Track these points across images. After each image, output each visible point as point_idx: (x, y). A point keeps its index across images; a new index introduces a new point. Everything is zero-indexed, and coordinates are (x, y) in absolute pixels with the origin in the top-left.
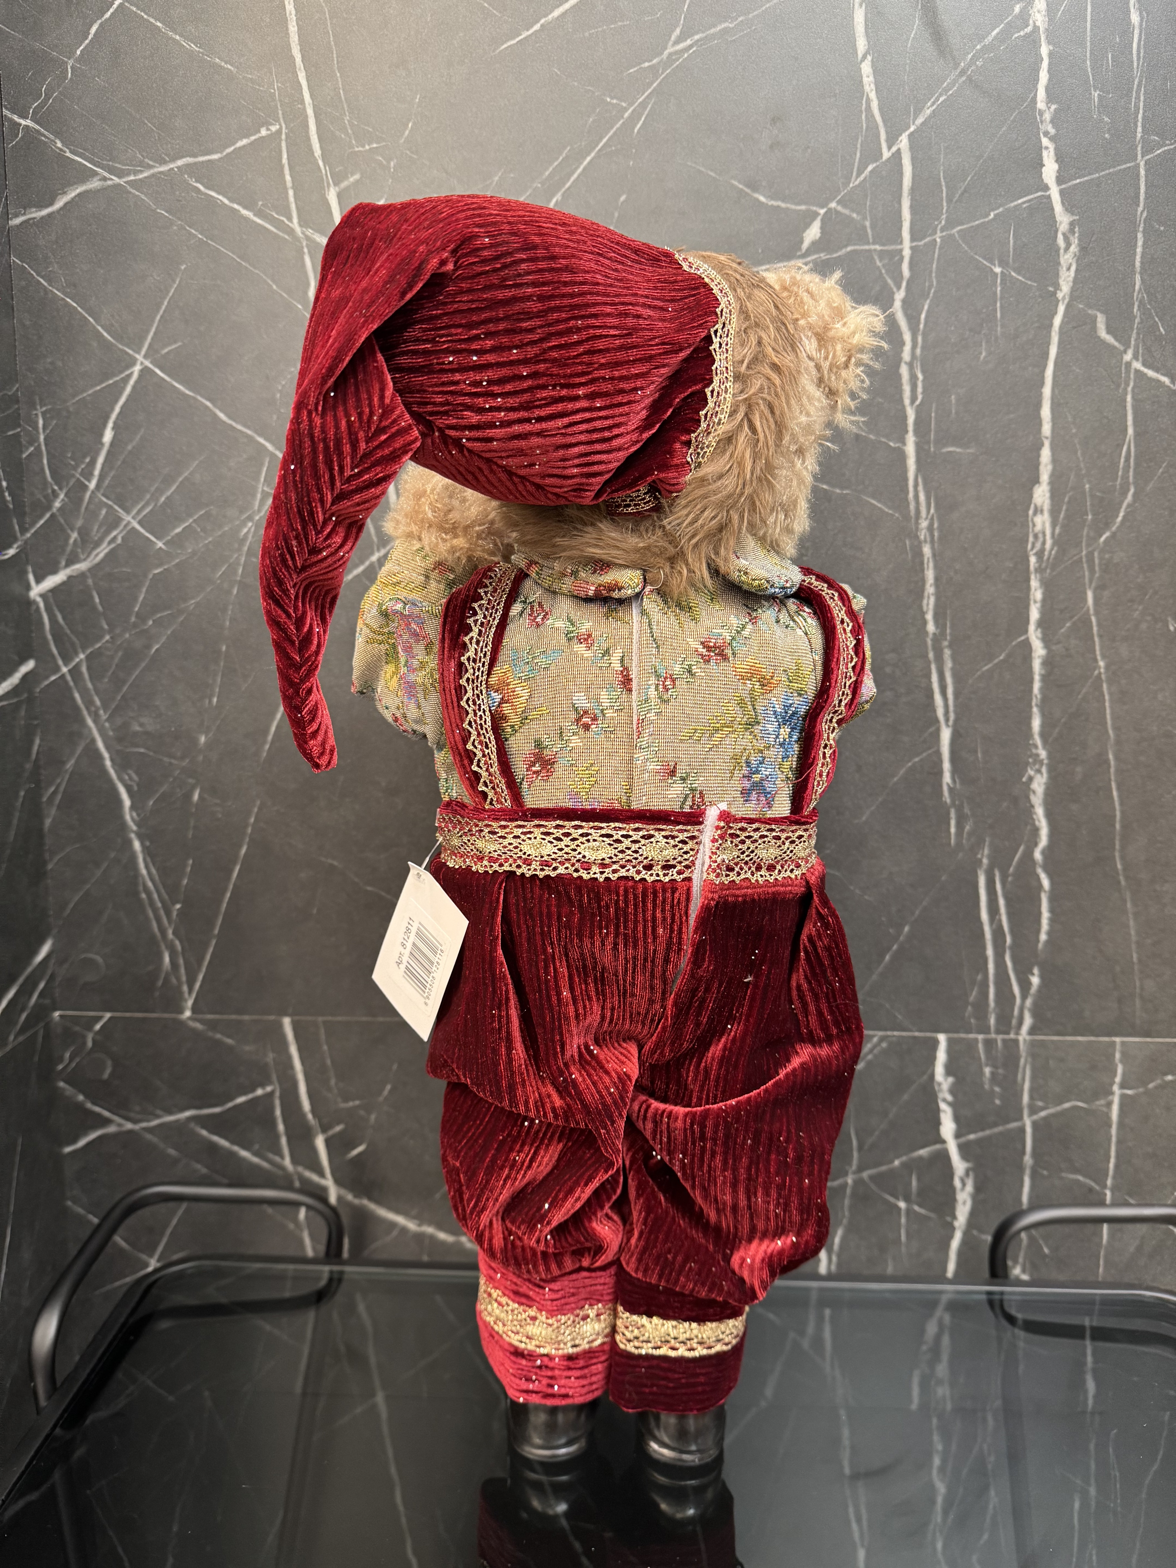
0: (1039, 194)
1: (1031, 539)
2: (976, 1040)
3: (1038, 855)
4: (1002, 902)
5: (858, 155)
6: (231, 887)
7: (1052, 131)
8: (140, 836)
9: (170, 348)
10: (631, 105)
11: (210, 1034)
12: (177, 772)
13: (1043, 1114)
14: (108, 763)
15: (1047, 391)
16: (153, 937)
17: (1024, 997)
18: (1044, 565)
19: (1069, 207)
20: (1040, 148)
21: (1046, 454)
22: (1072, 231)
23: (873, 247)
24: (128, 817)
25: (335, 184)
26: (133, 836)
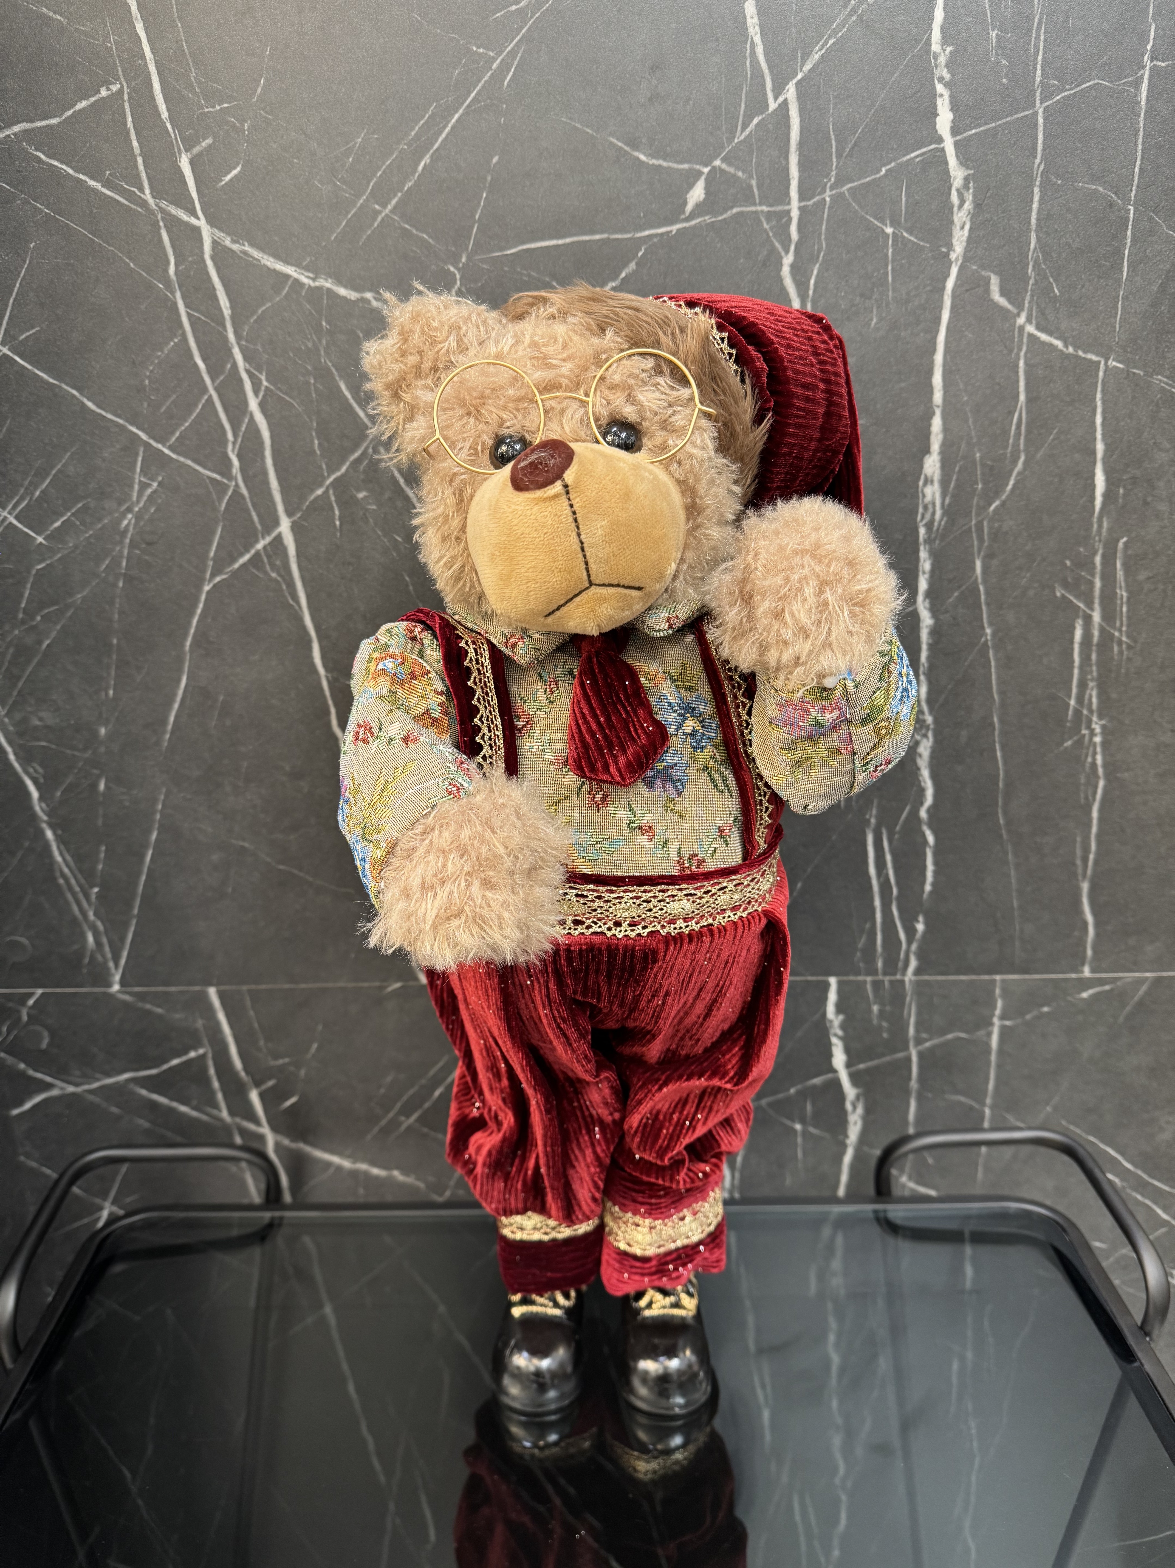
0: (933, 146)
1: (921, 510)
2: (865, 982)
3: (923, 814)
4: (888, 858)
5: (743, 106)
6: (145, 870)
7: (947, 76)
8: (52, 826)
9: (28, 334)
10: (499, 54)
11: (140, 1005)
12: (80, 764)
13: (927, 1044)
14: (12, 757)
15: (939, 358)
16: (74, 920)
17: (910, 942)
18: (933, 536)
19: (964, 162)
20: (933, 95)
21: (937, 423)
22: (966, 186)
23: (759, 208)
24: (37, 808)
25: (187, 151)
26: (44, 826)
